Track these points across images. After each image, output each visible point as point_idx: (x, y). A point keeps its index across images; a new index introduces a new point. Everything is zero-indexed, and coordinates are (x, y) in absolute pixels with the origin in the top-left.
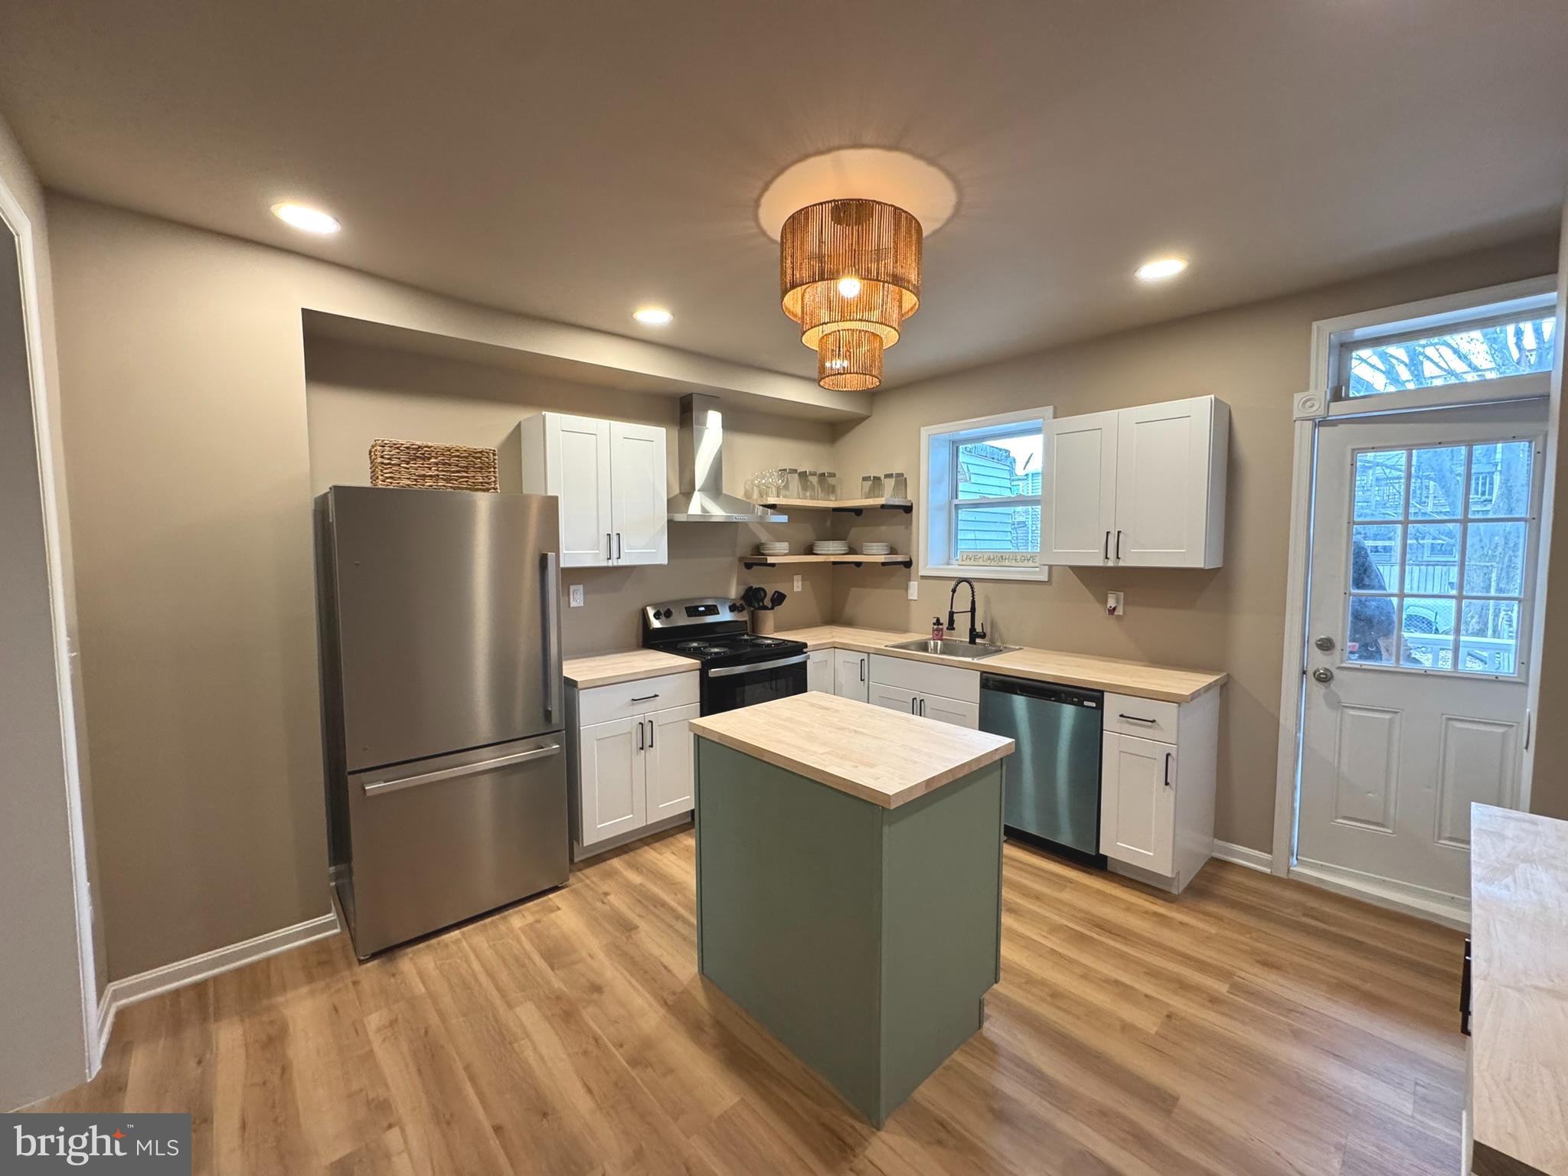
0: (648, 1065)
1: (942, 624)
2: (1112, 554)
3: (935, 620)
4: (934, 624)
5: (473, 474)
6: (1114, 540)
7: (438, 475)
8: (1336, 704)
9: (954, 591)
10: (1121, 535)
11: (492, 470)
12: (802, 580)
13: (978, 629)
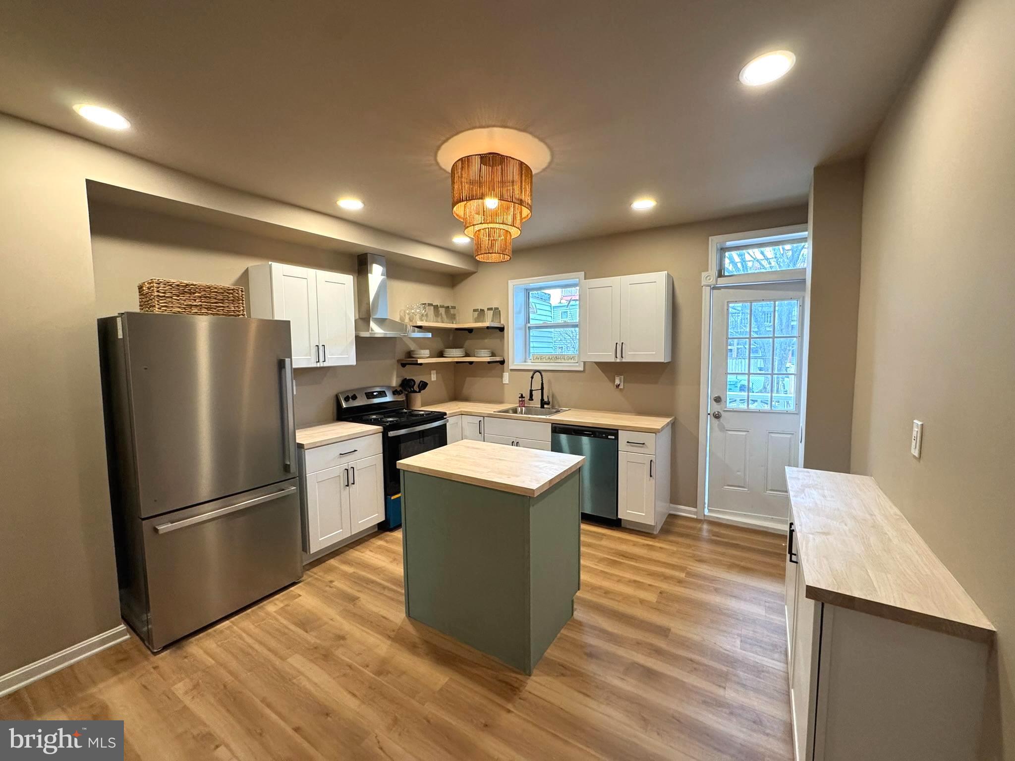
0: (388, 672)
1: (524, 398)
2: (619, 355)
3: (520, 396)
4: (520, 398)
5: (227, 305)
6: (620, 348)
7: (201, 305)
8: (723, 429)
9: (532, 378)
10: (623, 344)
11: (241, 302)
12: (437, 373)
13: (546, 399)
